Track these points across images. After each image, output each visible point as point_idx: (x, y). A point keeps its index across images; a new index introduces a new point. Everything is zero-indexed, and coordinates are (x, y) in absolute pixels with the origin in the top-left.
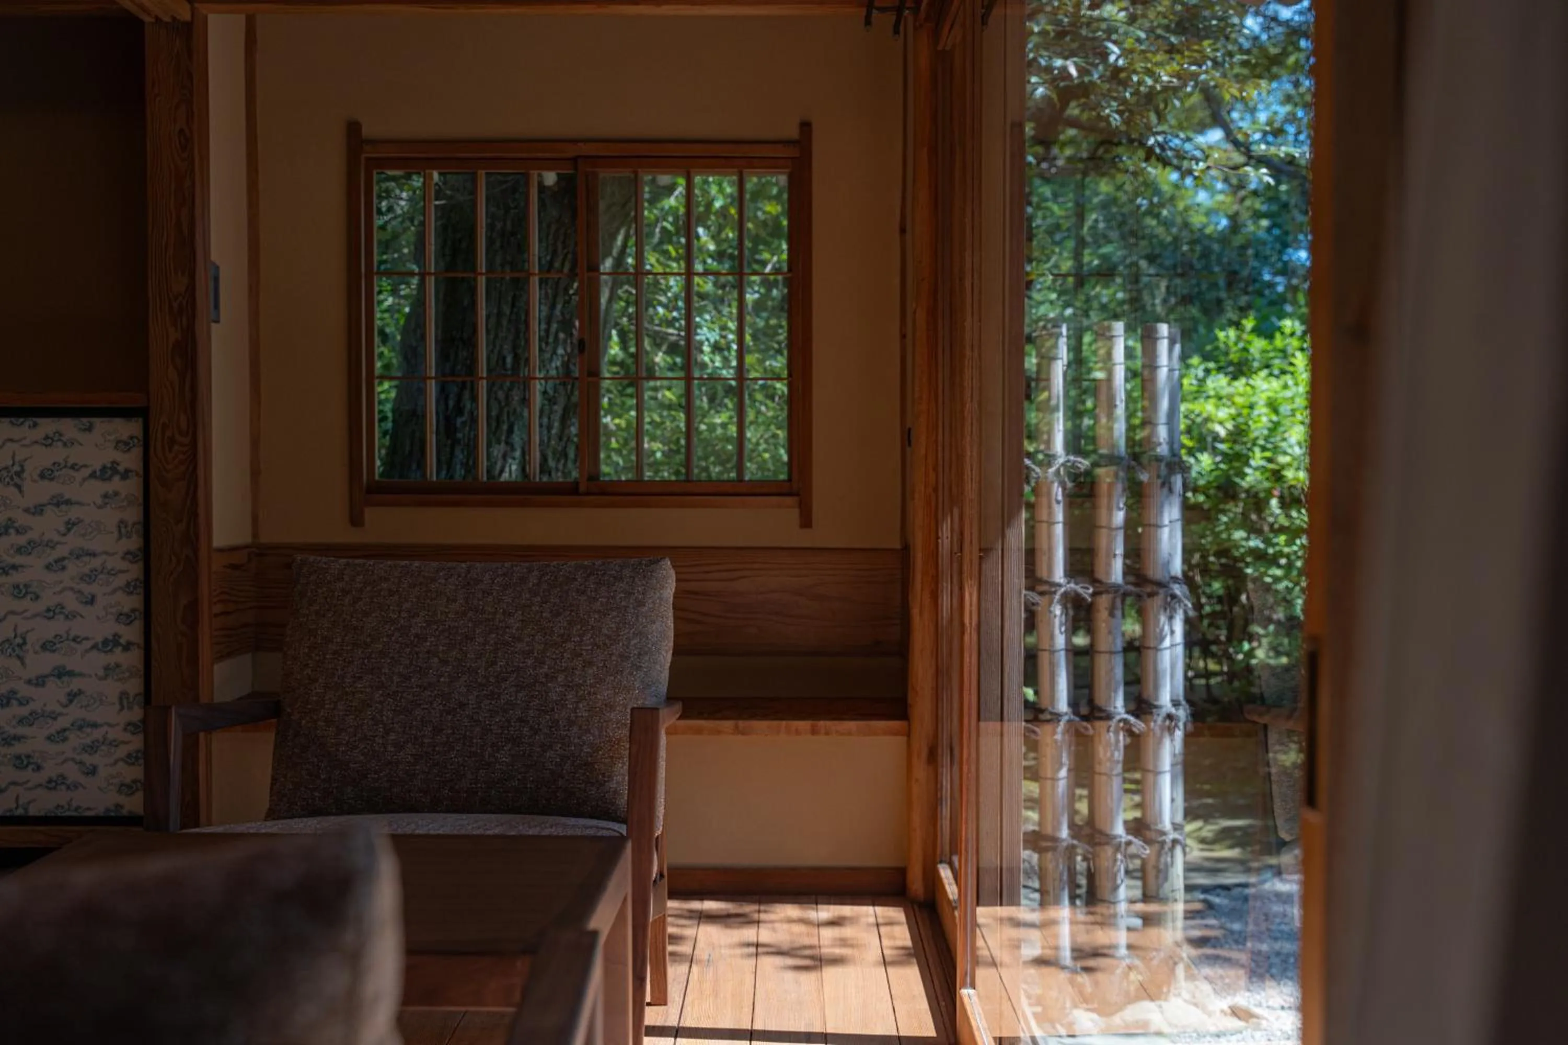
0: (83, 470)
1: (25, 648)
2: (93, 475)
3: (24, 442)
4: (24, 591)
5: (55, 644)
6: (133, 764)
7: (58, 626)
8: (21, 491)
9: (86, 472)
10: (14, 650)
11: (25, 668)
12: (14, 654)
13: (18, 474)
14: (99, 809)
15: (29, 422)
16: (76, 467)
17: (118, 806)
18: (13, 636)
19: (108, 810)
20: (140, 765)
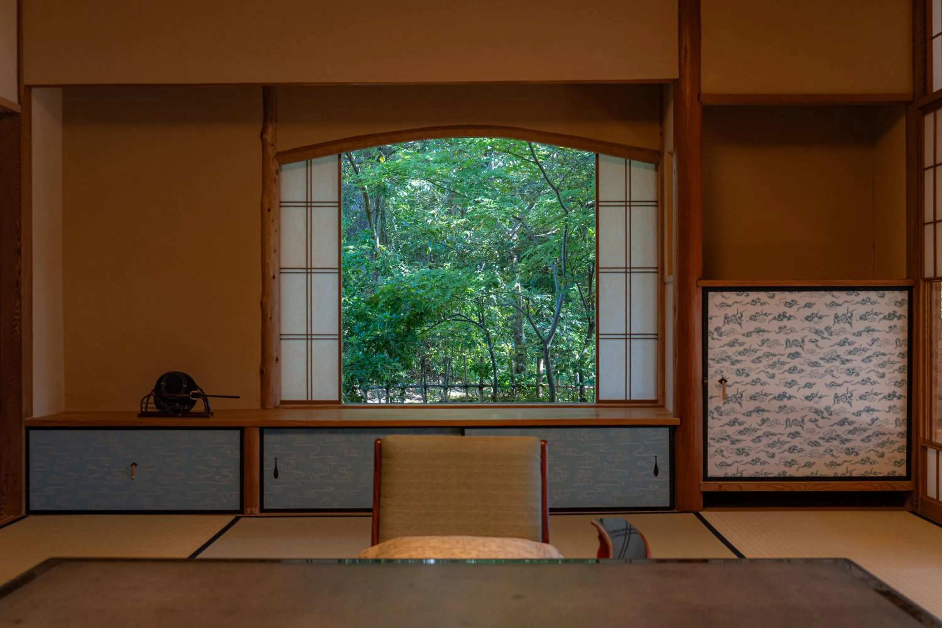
0: (880, 315)
1: (852, 398)
2: (884, 318)
3: (853, 302)
4: (852, 372)
5: (865, 396)
6: (901, 452)
7: (868, 388)
8: (851, 325)
9: (881, 316)
10: (847, 399)
11: (852, 407)
12: (847, 401)
13: (850, 317)
14: (885, 473)
15: (855, 293)
16: (877, 314)
17: (894, 472)
18: (846, 392)
19: (889, 473)
20: (904, 452)
